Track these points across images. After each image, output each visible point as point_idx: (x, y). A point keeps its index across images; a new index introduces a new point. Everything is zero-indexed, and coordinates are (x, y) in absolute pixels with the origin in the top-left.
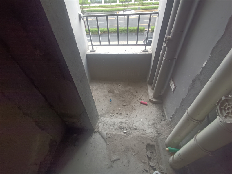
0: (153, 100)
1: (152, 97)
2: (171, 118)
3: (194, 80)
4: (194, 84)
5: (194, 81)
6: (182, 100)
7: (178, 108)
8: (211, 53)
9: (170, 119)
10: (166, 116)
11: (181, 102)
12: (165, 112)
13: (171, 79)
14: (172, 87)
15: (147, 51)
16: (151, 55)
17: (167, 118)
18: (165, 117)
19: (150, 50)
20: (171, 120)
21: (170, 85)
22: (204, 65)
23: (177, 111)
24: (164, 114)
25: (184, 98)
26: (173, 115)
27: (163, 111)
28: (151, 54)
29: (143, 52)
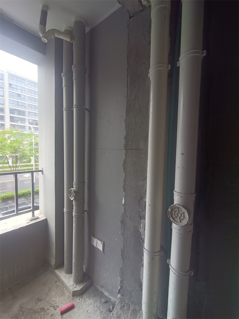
0: (78, 288)
1: (75, 286)
2: (119, 292)
3: (122, 220)
4: (125, 224)
5: (122, 222)
6: (122, 251)
7: (122, 266)
8: (124, 191)
9: (119, 296)
10: (110, 297)
11: (121, 255)
12: (106, 294)
13: (92, 237)
14: (98, 247)
15: (38, 218)
16: (45, 221)
17: (113, 299)
18: (110, 299)
20: (122, 295)
21: (95, 246)
22: (123, 203)
23: (122, 272)
24: (106, 296)
25: (123, 248)
26: (121, 283)
27: (102, 295)
29: (31, 221)
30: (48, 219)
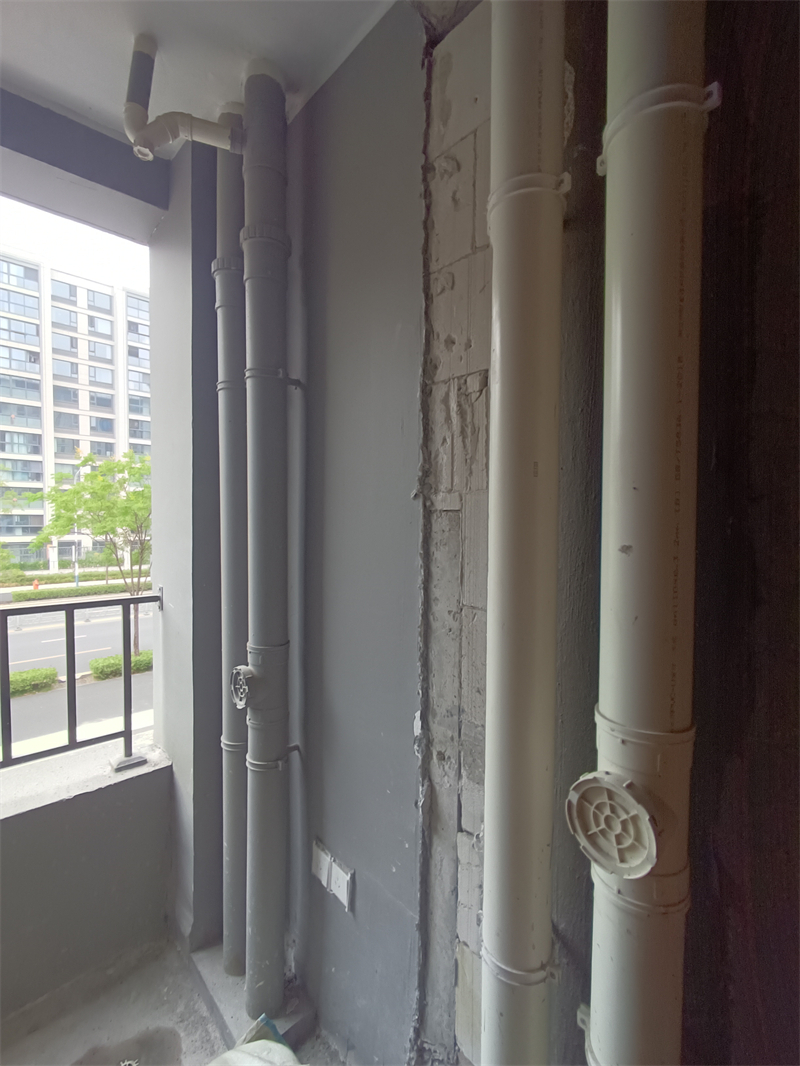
13: (315, 847)
15: (144, 762)
16: (166, 774)
19: (158, 751)
21: (324, 883)
28: (168, 771)
29: (119, 770)
30: (174, 768)
